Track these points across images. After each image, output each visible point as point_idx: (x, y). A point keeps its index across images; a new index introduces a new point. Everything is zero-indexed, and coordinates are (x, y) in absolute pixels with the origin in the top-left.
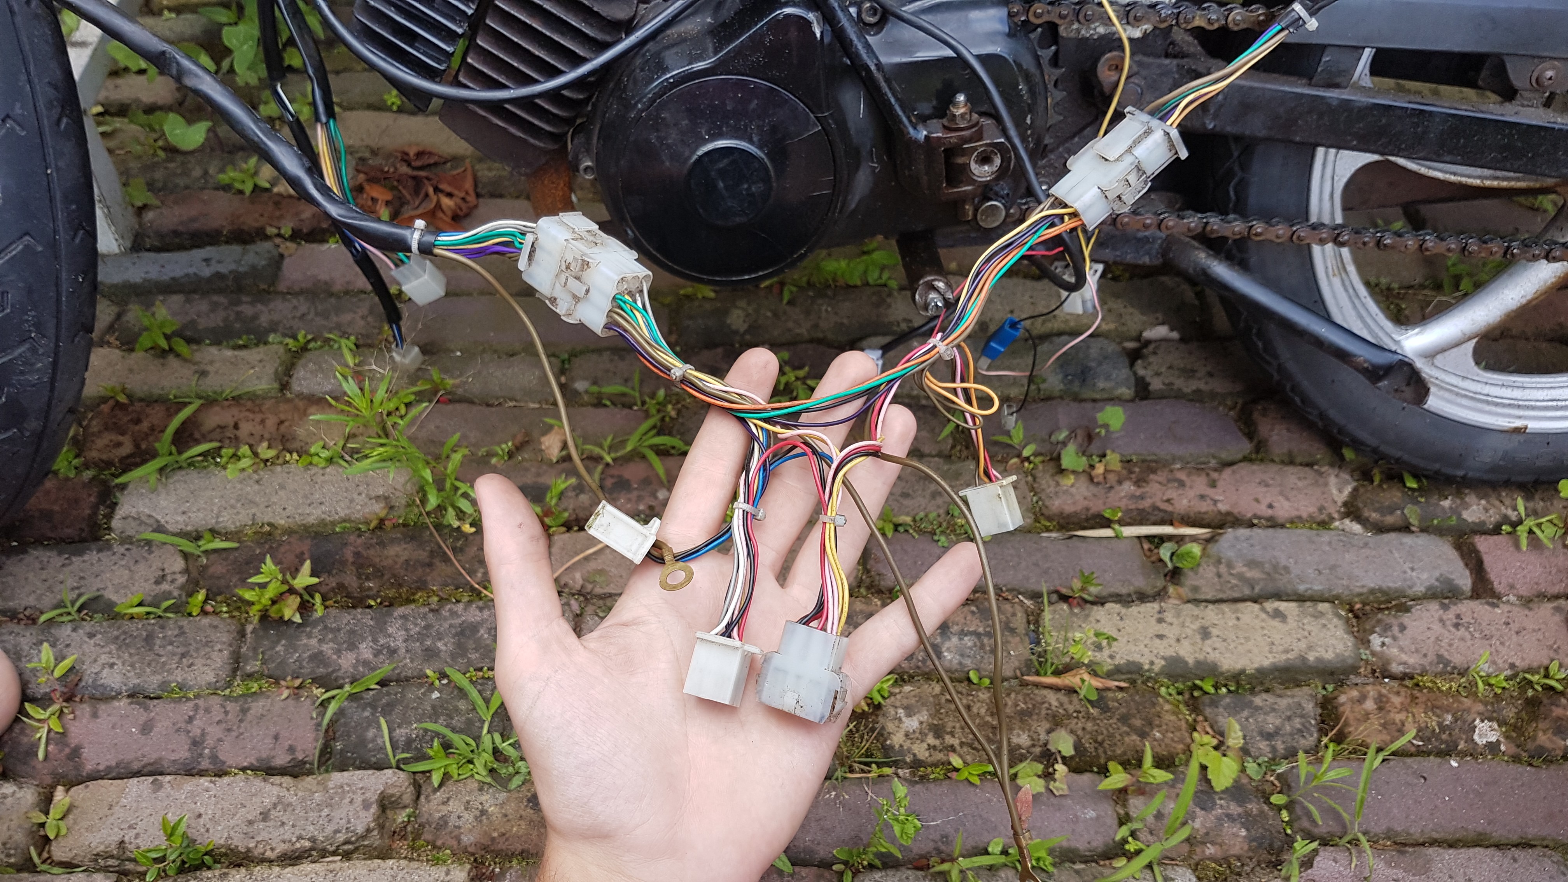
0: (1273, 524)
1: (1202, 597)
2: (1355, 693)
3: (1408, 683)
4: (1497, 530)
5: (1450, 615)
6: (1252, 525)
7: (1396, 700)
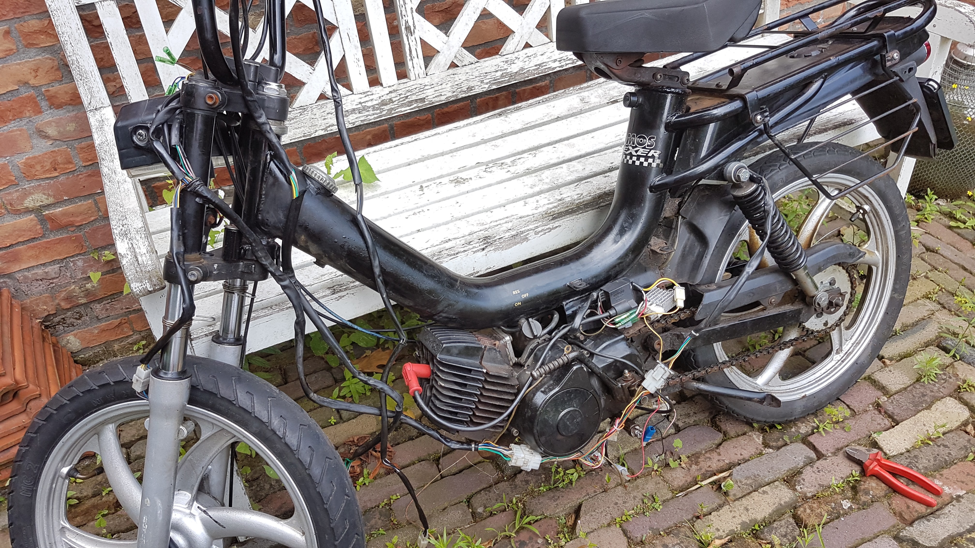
0: (746, 461)
1: (738, 497)
2: (802, 509)
3: (815, 498)
4: (813, 433)
5: (815, 469)
6: (739, 464)
7: (815, 505)
